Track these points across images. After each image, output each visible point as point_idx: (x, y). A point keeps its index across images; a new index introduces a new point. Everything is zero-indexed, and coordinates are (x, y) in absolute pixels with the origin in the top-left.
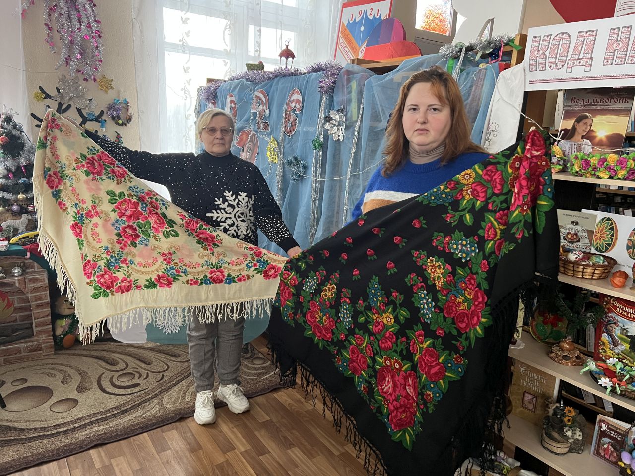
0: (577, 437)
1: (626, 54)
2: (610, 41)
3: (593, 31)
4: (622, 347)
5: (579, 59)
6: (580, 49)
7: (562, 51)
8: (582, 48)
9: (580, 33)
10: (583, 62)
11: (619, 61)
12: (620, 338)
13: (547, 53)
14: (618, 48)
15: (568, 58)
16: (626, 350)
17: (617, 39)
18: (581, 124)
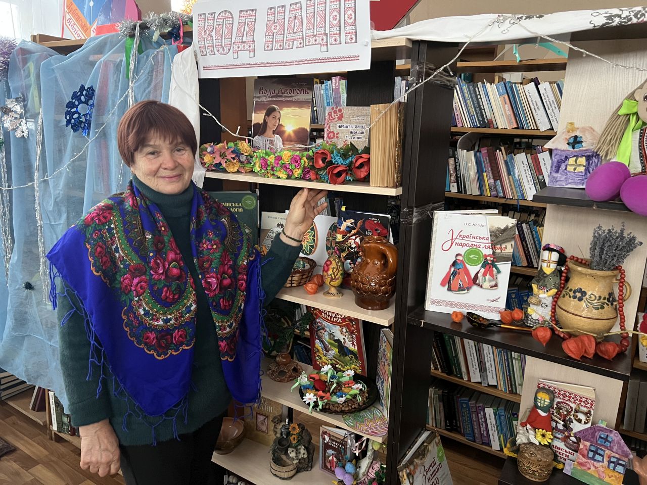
0: (301, 456)
1: (284, 38)
2: (268, 23)
3: (253, 10)
4: (333, 352)
5: (242, 42)
6: (243, 31)
7: (226, 33)
8: (244, 30)
9: (241, 11)
10: (247, 47)
11: (278, 46)
12: (330, 343)
13: (213, 34)
14: (276, 31)
15: (233, 41)
16: (336, 354)
17: (274, 20)
18: (271, 117)
